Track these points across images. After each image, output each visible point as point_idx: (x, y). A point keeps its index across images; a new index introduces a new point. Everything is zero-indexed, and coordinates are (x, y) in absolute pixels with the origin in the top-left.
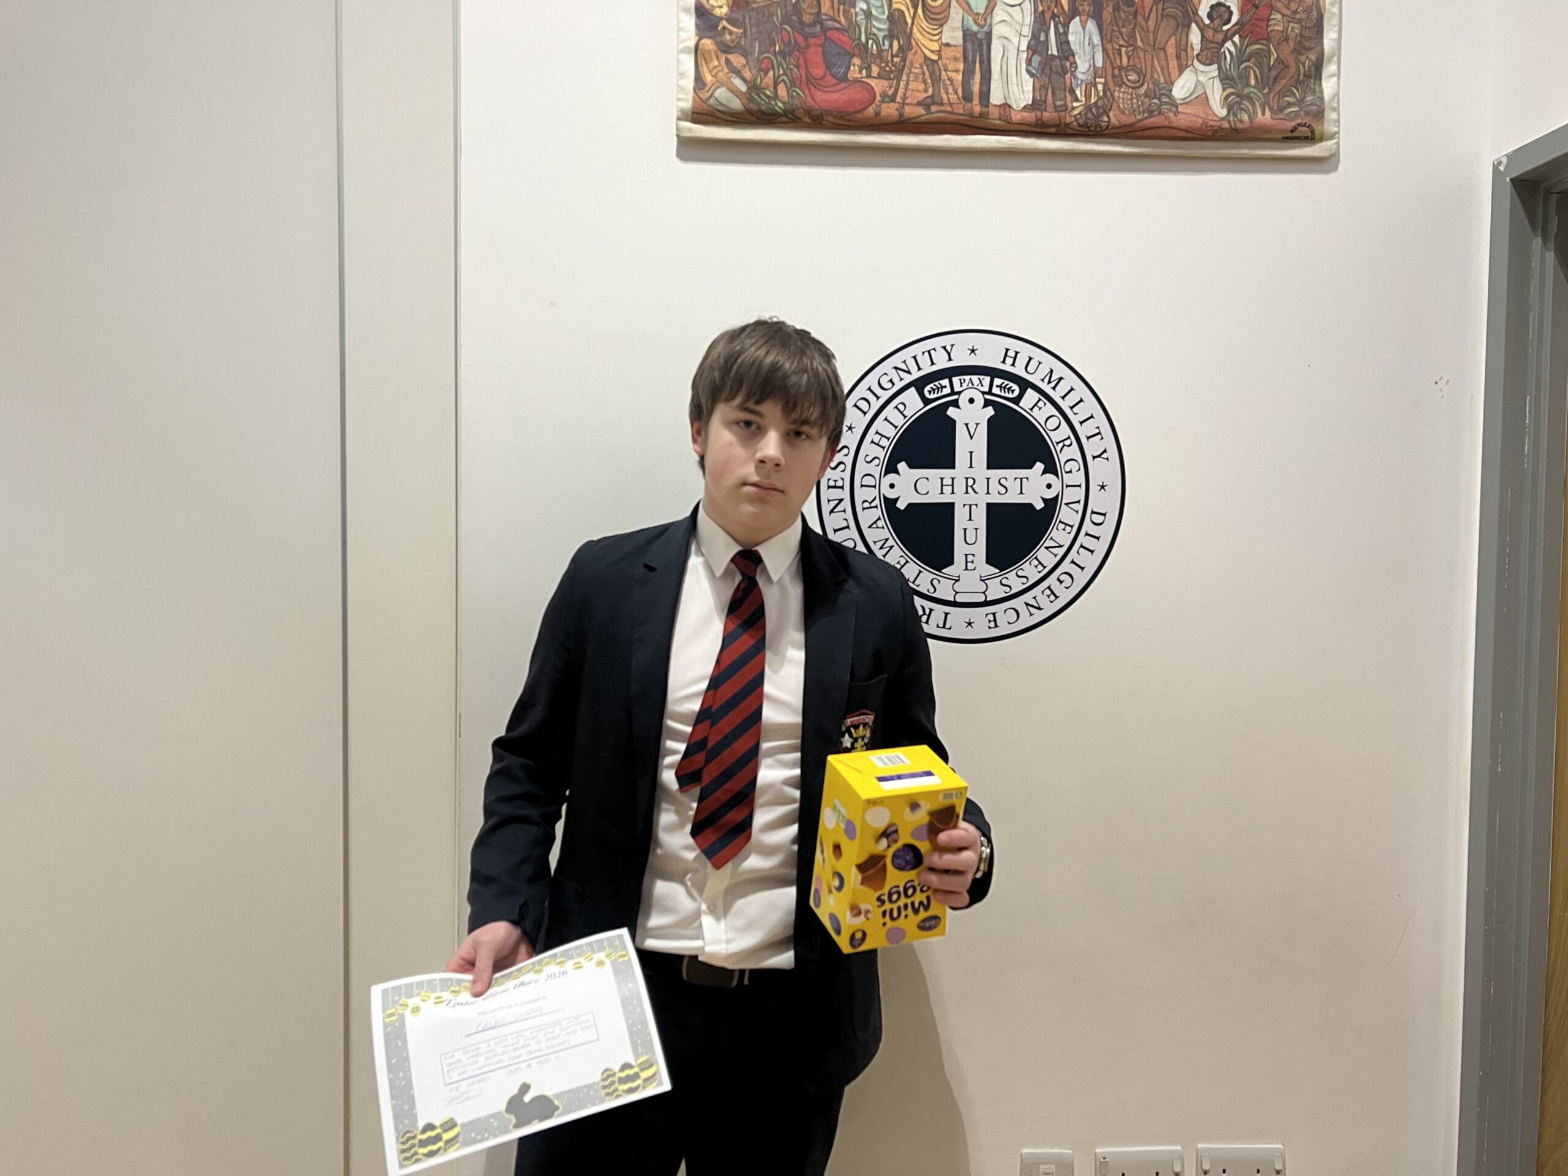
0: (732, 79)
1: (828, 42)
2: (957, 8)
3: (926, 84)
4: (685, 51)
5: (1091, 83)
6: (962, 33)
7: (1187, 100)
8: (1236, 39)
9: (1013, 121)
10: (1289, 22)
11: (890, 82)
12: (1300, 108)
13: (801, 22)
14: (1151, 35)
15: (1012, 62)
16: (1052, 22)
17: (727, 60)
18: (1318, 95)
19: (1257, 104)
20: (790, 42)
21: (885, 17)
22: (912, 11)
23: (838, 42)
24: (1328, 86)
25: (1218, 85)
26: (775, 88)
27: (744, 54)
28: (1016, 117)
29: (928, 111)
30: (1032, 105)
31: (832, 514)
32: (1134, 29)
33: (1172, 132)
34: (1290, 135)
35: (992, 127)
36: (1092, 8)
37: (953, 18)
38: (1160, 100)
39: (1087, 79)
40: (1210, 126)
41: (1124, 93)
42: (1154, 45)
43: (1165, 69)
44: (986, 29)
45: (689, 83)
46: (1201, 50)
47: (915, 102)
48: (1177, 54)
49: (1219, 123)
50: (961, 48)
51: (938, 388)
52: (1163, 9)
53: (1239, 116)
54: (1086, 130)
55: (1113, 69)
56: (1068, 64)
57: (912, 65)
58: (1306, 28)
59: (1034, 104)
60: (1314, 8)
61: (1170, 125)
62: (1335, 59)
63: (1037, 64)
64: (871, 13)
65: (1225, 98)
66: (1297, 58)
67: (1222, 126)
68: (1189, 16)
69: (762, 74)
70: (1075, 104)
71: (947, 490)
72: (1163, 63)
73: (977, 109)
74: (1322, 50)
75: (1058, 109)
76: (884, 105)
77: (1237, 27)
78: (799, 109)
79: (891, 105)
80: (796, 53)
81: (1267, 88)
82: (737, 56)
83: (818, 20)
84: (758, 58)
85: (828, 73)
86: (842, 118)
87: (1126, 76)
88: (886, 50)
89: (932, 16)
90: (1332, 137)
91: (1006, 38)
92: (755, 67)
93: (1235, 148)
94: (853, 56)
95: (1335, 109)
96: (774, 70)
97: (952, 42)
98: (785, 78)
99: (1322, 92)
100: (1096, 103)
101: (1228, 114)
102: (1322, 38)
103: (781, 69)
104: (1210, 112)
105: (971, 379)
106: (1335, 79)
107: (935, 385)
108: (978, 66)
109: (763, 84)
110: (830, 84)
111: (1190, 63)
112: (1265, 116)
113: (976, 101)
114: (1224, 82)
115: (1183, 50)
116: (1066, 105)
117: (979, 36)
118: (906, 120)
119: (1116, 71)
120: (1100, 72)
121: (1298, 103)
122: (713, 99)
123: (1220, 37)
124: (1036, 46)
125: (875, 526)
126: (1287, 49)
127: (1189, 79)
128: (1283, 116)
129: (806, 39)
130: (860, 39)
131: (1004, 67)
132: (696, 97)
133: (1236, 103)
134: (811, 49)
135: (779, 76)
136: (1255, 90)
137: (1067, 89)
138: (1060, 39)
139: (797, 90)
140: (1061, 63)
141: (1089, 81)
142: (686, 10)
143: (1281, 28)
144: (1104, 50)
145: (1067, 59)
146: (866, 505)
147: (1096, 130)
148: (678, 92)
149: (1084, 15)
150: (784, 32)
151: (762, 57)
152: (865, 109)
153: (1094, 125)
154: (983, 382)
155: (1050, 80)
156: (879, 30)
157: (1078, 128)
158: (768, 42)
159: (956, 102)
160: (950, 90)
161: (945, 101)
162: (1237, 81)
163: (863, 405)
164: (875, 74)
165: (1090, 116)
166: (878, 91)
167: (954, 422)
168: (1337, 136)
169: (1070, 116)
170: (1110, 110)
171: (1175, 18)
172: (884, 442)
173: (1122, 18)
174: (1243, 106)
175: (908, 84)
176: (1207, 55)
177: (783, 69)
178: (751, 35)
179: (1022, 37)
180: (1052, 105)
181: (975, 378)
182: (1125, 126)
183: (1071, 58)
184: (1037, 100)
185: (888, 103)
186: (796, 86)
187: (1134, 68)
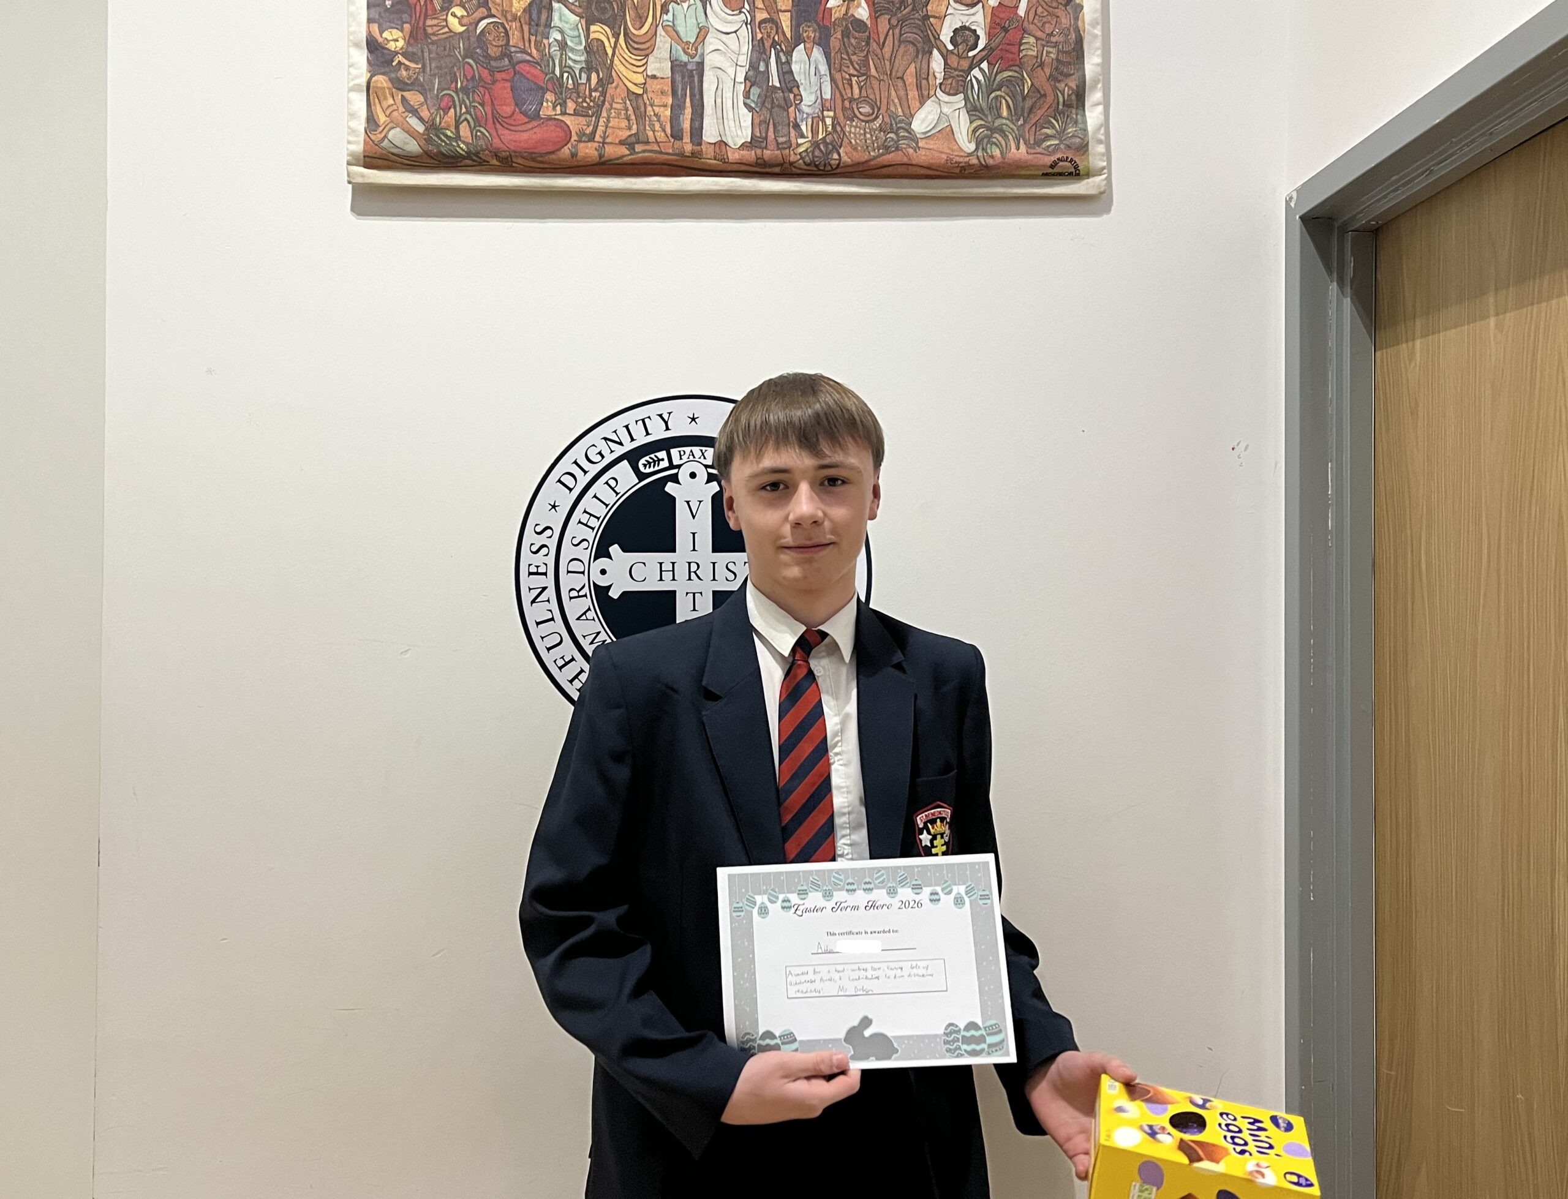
0: (407, 119)
1: (517, 76)
2: (664, 37)
3: (629, 121)
4: (355, 89)
5: (819, 117)
6: (670, 63)
7: (929, 134)
8: (984, 65)
9: (730, 161)
10: (1043, 46)
11: (587, 118)
12: (1061, 141)
13: (487, 56)
14: (887, 63)
15: (728, 95)
16: (772, 49)
17: (402, 95)
18: (1081, 126)
19: (1010, 137)
20: (473, 77)
21: (582, 47)
22: (613, 40)
23: (528, 76)
24: (1093, 116)
25: (964, 117)
26: (457, 128)
27: (423, 92)
28: (733, 156)
29: (632, 151)
30: (750, 143)
31: (534, 604)
32: (866, 56)
33: (912, 170)
34: (1050, 170)
35: (708, 168)
36: (817, 34)
37: (659, 48)
38: (897, 134)
39: (814, 113)
40: (956, 163)
41: (856, 127)
42: (890, 74)
43: (904, 101)
44: (697, 59)
45: (360, 125)
46: (944, 79)
47: (617, 142)
48: (917, 83)
49: (967, 159)
50: (670, 79)
51: (654, 461)
52: (901, 35)
53: (989, 151)
54: (815, 169)
55: (843, 101)
56: (792, 96)
57: (613, 100)
58: (1063, 52)
59: (753, 141)
60: (1072, 30)
61: (909, 162)
62: (1100, 86)
63: (757, 96)
64: (566, 44)
65: (973, 131)
66: (1055, 86)
67: (970, 163)
68: (928, 42)
69: (442, 113)
70: (800, 141)
71: (668, 576)
72: (902, 93)
73: (688, 148)
74: (1084, 76)
75: (780, 146)
76: (582, 145)
77: (984, 53)
78: (483, 150)
79: (590, 144)
80: (481, 89)
81: (1022, 119)
82: (414, 94)
83: (506, 54)
84: (437, 96)
85: (517, 110)
86: (534, 160)
87: (858, 109)
88: (583, 84)
89: (636, 46)
90: (1099, 172)
91: (720, 69)
92: (434, 105)
93: (985, 187)
94: (544, 91)
95: (1100, 142)
96: (455, 108)
97: (658, 75)
98: (468, 117)
99: (1085, 122)
100: (824, 138)
101: (977, 149)
102: (1083, 63)
103: (463, 106)
104: (956, 147)
105: (691, 451)
106: (1100, 108)
107: (651, 458)
108: (688, 100)
109: (443, 124)
110: (520, 122)
111: (932, 93)
112: (1020, 151)
113: (687, 138)
114: (971, 113)
115: (924, 79)
116: (789, 141)
117: (689, 67)
118: (607, 161)
119: (847, 103)
120: (828, 105)
121: (1057, 136)
122: (386, 140)
123: (965, 64)
124: (755, 77)
125: (584, 617)
126: (1042, 76)
127: (932, 110)
128: (1039, 150)
129: (492, 72)
130: (553, 72)
131: (719, 101)
132: (368, 139)
133: (986, 136)
134: (499, 85)
135: (461, 115)
136: (1007, 121)
137: (791, 124)
138: (782, 69)
139: (482, 129)
140: (784, 97)
141: (816, 115)
142: (357, 45)
143: (1035, 53)
144: (833, 80)
145: (791, 91)
146: (574, 594)
147: (827, 169)
148: (348, 134)
149: (808, 43)
150: (466, 66)
151: (441, 94)
152: (559, 150)
153: (823, 163)
154: (705, 454)
155: (771, 114)
156: (575, 61)
157: (806, 167)
158: (449, 78)
159: (664, 140)
160: (657, 127)
161: (651, 139)
162: (987, 112)
163: (568, 480)
164: (570, 111)
165: (817, 153)
166: (574, 130)
167: (673, 499)
168: (1105, 171)
169: (796, 154)
170: (840, 147)
171: (915, 45)
172: (594, 523)
173: (852, 44)
174: (994, 140)
175: (608, 121)
176: (951, 84)
177: (466, 107)
178: (431, 70)
179: (738, 67)
180: (774, 143)
181: (696, 450)
182: (859, 164)
183: (795, 90)
184: (756, 137)
185: (587, 142)
186: (480, 126)
187: (867, 99)
